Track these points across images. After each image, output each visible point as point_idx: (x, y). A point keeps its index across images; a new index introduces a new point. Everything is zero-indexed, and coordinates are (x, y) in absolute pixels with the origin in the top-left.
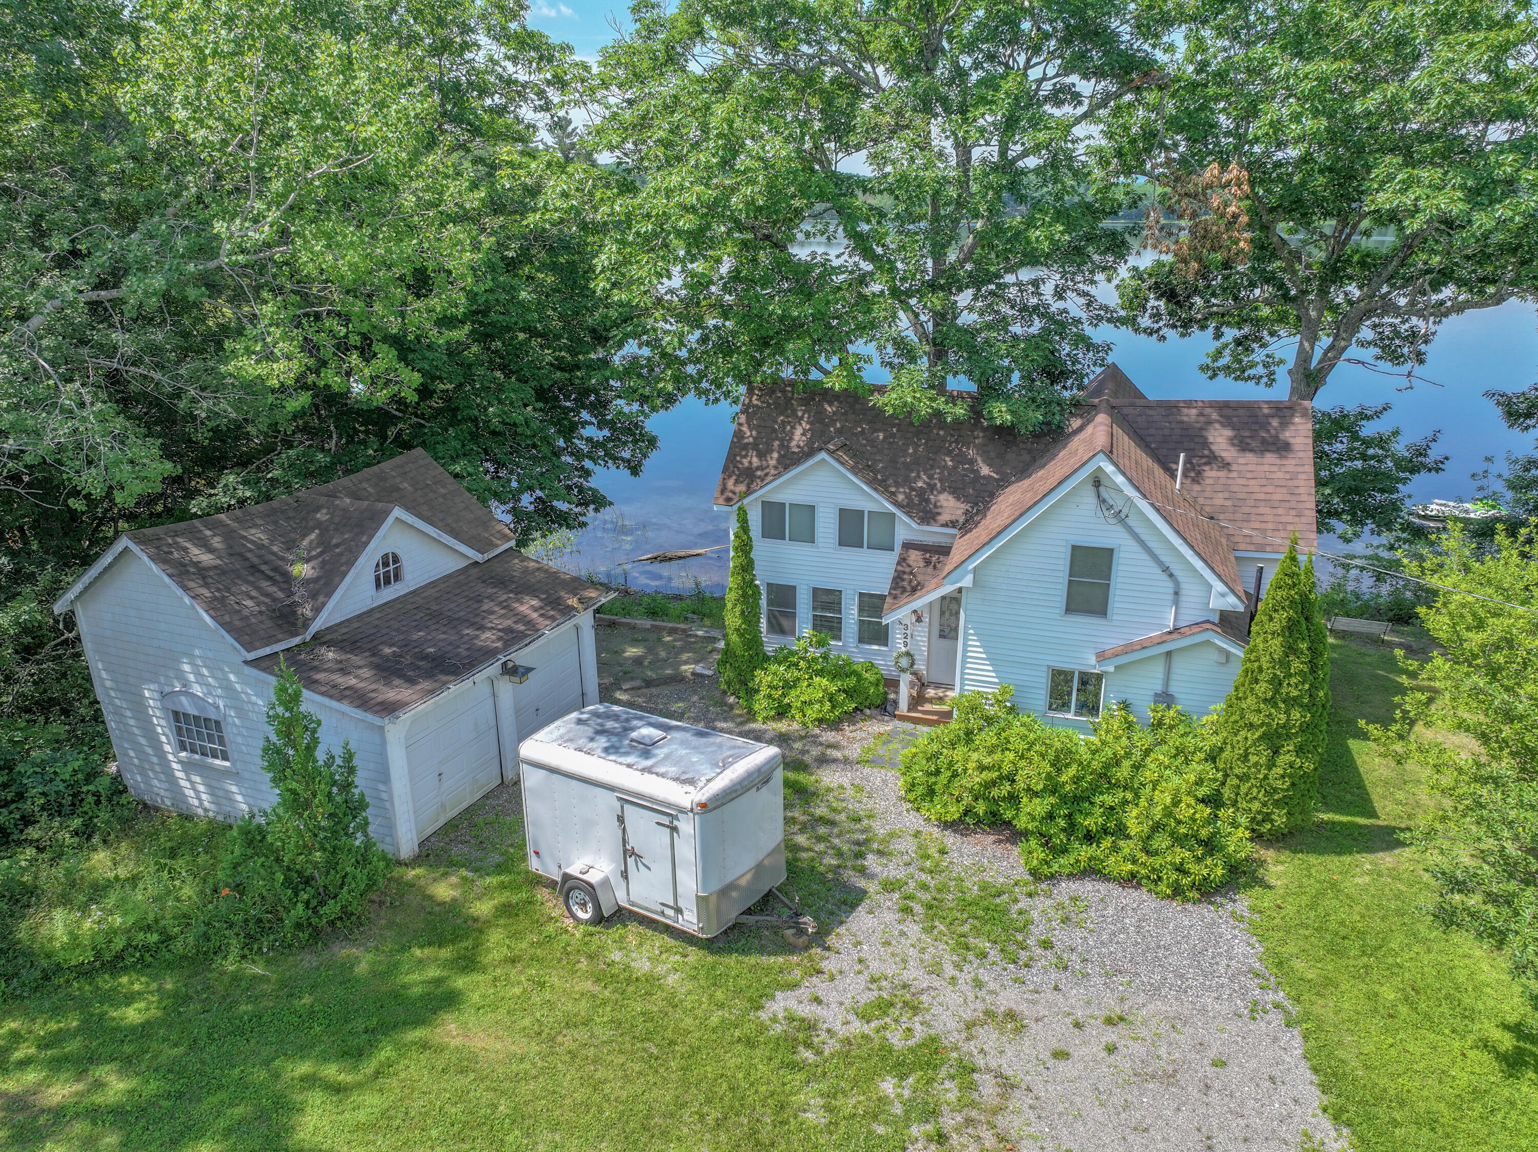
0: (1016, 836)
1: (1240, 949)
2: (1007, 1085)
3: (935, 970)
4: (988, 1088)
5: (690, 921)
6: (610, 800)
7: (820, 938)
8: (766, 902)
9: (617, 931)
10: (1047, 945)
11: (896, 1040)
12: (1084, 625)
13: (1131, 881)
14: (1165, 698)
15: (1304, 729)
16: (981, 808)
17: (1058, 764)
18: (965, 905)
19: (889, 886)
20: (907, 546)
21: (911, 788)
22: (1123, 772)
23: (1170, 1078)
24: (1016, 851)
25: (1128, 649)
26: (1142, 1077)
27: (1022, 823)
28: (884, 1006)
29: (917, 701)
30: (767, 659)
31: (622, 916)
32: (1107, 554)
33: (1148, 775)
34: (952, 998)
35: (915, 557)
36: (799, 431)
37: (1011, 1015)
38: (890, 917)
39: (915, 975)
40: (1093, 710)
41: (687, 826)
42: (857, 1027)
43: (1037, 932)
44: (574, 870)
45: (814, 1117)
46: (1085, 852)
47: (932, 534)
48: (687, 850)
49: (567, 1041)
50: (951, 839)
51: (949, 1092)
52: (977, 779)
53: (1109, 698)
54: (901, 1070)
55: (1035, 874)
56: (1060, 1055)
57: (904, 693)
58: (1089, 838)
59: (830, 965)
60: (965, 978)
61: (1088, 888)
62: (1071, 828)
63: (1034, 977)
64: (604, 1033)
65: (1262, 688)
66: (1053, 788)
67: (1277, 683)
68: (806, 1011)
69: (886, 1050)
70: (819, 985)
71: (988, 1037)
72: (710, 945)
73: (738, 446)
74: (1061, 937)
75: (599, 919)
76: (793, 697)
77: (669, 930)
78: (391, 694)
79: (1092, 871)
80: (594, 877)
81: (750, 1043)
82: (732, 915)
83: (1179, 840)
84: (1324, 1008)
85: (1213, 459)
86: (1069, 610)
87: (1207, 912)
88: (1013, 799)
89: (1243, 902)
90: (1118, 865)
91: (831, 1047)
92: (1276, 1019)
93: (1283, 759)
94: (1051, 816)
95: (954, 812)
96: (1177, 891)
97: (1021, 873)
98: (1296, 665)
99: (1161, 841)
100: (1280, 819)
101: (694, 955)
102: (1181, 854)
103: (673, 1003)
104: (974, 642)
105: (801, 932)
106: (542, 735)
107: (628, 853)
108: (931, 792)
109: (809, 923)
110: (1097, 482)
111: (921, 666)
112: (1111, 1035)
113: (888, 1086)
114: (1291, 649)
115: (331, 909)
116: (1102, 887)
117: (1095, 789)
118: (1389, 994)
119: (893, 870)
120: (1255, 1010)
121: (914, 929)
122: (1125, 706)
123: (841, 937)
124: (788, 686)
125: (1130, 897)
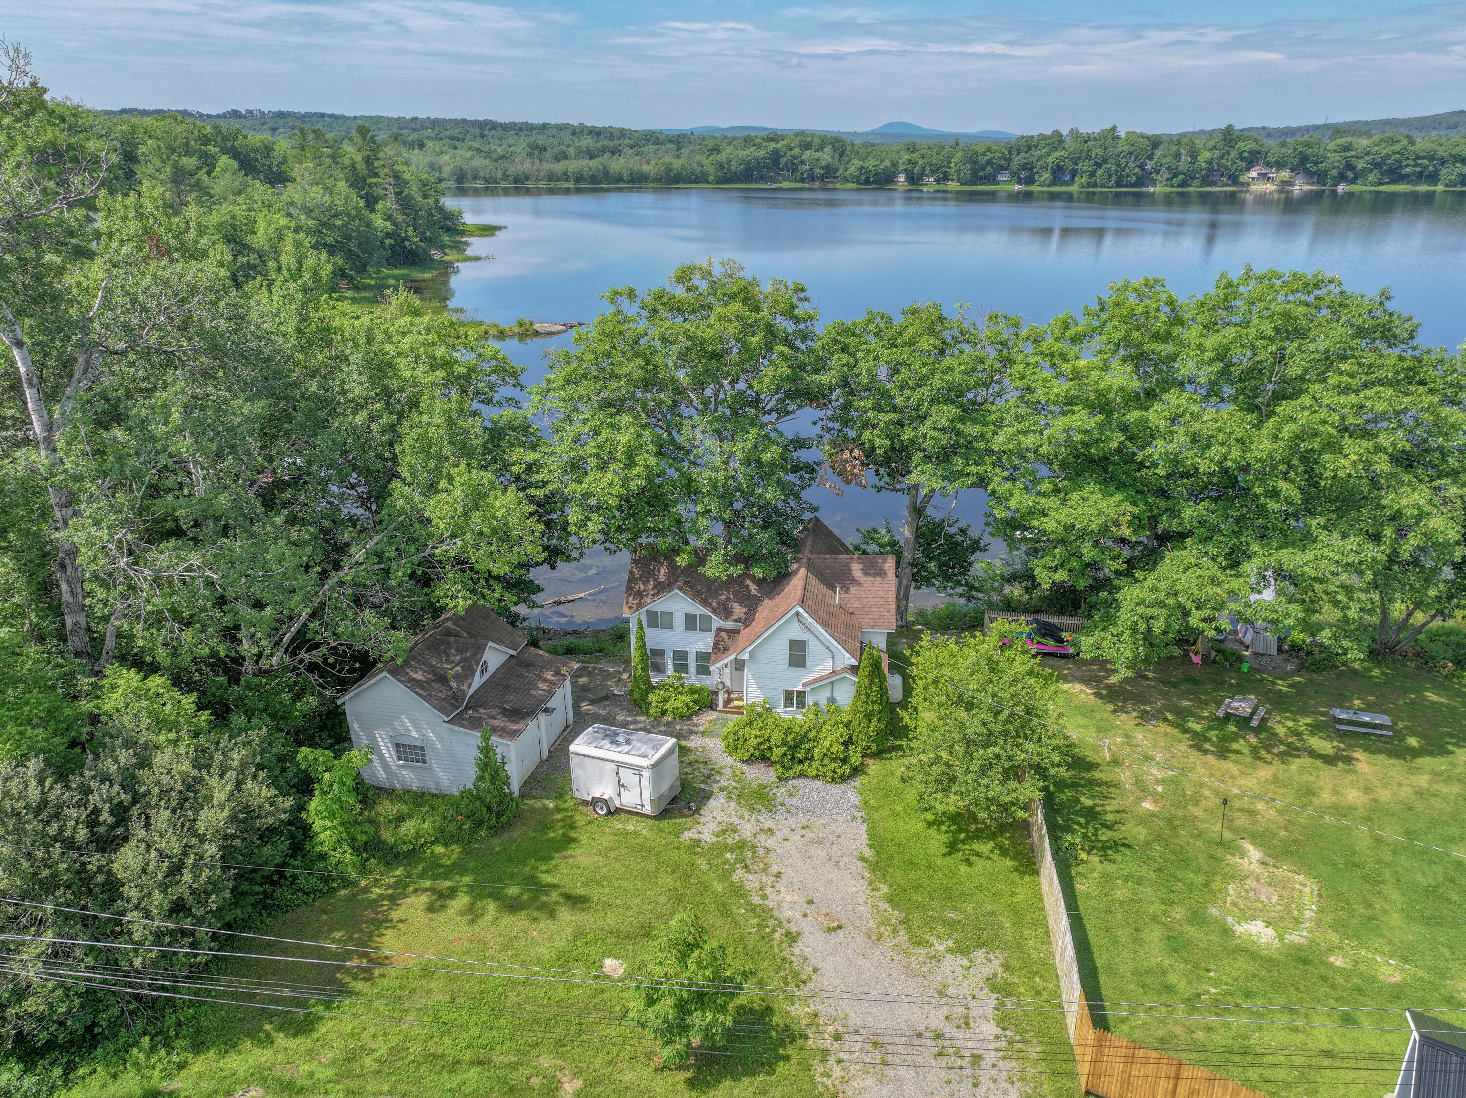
0: (772, 763)
1: (853, 799)
2: (768, 850)
3: (742, 817)
4: (761, 852)
5: (648, 809)
6: (613, 766)
7: (697, 811)
8: (673, 801)
9: (616, 816)
10: (783, 805)
11: (729, 841)
12: (796, 672)
13: (817, 777)
14: (832, 700)
15: (880, 712)
16: (757, 754)
17: (786, 734)
18: (752, 793)
19: (722, 789)
20: (719, 630)
21: (727, 746)
22: (812, 734)
23: (821, 842)
24: (772, 769)
25: (815, 681)
26: (812, 843)
27: (773, 758)
28: (724, 832)
29: (727, 702)
30: (654, 688)
31: (618, 810)
32: (804, 642)
33: (822, 735)
34: (748, 826)
35: (723, 634)
36: (662, 571)
37: (769, 830)
38: (723, 801)
39: (734, 820)
40: (803, 706)
41: (646, 774)
42: (715, 839)
43: (779, 801)
44: (597, 795)
45: (705, 866)
46: (798, 768)
47: (730, 624)
48: (646, 782)
49: (612, 855)
50: (745, 767)
51: (749, 854)
52: (755, 742)
53: (810, 701)
54: (732, 850)
55: (779, 778)
56: (786, 840)
57: (721, 698)
58: (801, 762)
59: (703, 820)
60: (753, 819)
61: (800, 782)
62: (793, 758)
63: (778, 816)
64: (625, 851)
65: (863, 697)
66: (784, 743)
67: (868, 695)
68: (696, 836)
69: (726, 845)
70: (701, 828)
71: (761, 837)
72: (655, 818)
73: (632, 580)
74: (788, 801)
75: (609, 813)
76: (668, 706)
77: (637, 814)
78: (517, 727)
79: (801, 775)
80: (606, 797)
81: (678, 848)
82: (663, 807)
83: (834, 760)
84: (876, 816)
85: (854, 581)
86: (791, 665)
87: (844, 787)
88: (770, 748)
89: (857, 782)
90: (812, 772)
91: (707, 846)
92: (860, 820)
93: (873, 724)
94: (785, 755)
95: (746, 756)
96: (833, 780)
97: (774, 779)
98: (874, 688)
99: (826, 761)
100: (874, 747)
101: (650, 822)
102: (834, 765)
103: (646, 839)
104: (751, 680)
105: (690, 809)
106: (577, 741)
107: (621, 786)
108: (736, 748)
109: (693, 806)
110: (798, 614)
111: (728, 684)
112: (803, 832)
113: (728, 855)
114: (872, 682)
115: (504, 819)
116: (805, 781)
117: (802, 742)
118: (899, 808)
119: (724, 783)
120: (854, 819)
121: (733, 804)
122: (816, 704)
123: (705, 810)
124: (665, 700)
125: (817, 783)
